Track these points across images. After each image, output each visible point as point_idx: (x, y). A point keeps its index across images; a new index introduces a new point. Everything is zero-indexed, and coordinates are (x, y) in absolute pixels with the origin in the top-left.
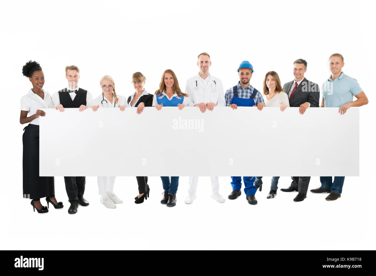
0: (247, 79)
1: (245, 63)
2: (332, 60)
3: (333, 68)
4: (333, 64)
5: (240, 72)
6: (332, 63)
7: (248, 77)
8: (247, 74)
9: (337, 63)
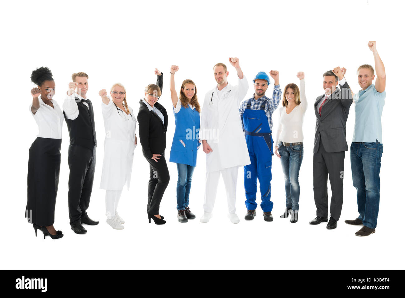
0: (263, 90)
1: (262, 74)
2: (360, 72)
3: (362, 81)
4: (362, 76)
5: (256, 83)
6: (360, 76)
7: (264, 88)
8: (263, 85)
9: (366, 76)
